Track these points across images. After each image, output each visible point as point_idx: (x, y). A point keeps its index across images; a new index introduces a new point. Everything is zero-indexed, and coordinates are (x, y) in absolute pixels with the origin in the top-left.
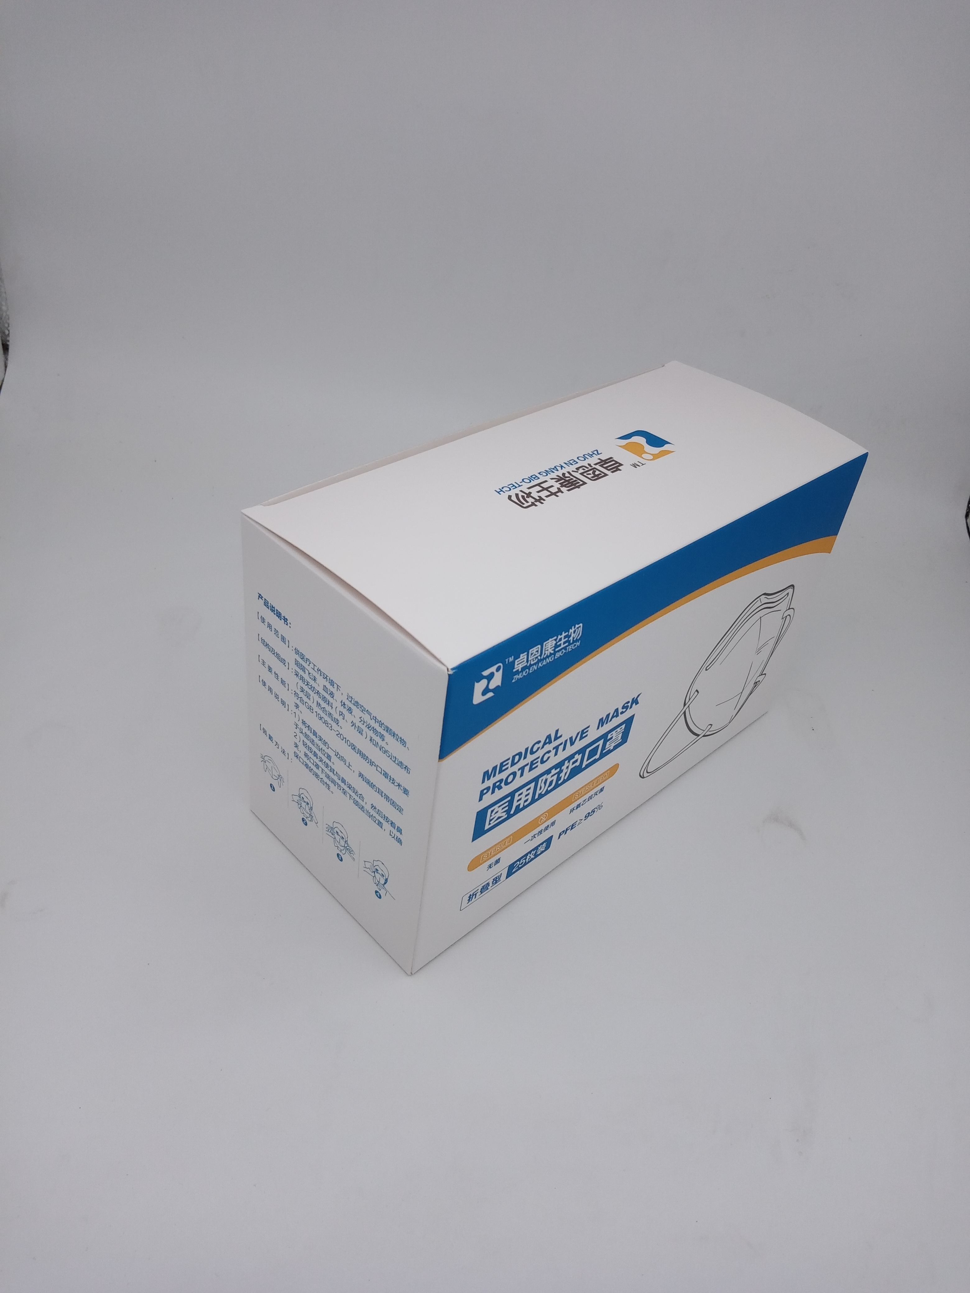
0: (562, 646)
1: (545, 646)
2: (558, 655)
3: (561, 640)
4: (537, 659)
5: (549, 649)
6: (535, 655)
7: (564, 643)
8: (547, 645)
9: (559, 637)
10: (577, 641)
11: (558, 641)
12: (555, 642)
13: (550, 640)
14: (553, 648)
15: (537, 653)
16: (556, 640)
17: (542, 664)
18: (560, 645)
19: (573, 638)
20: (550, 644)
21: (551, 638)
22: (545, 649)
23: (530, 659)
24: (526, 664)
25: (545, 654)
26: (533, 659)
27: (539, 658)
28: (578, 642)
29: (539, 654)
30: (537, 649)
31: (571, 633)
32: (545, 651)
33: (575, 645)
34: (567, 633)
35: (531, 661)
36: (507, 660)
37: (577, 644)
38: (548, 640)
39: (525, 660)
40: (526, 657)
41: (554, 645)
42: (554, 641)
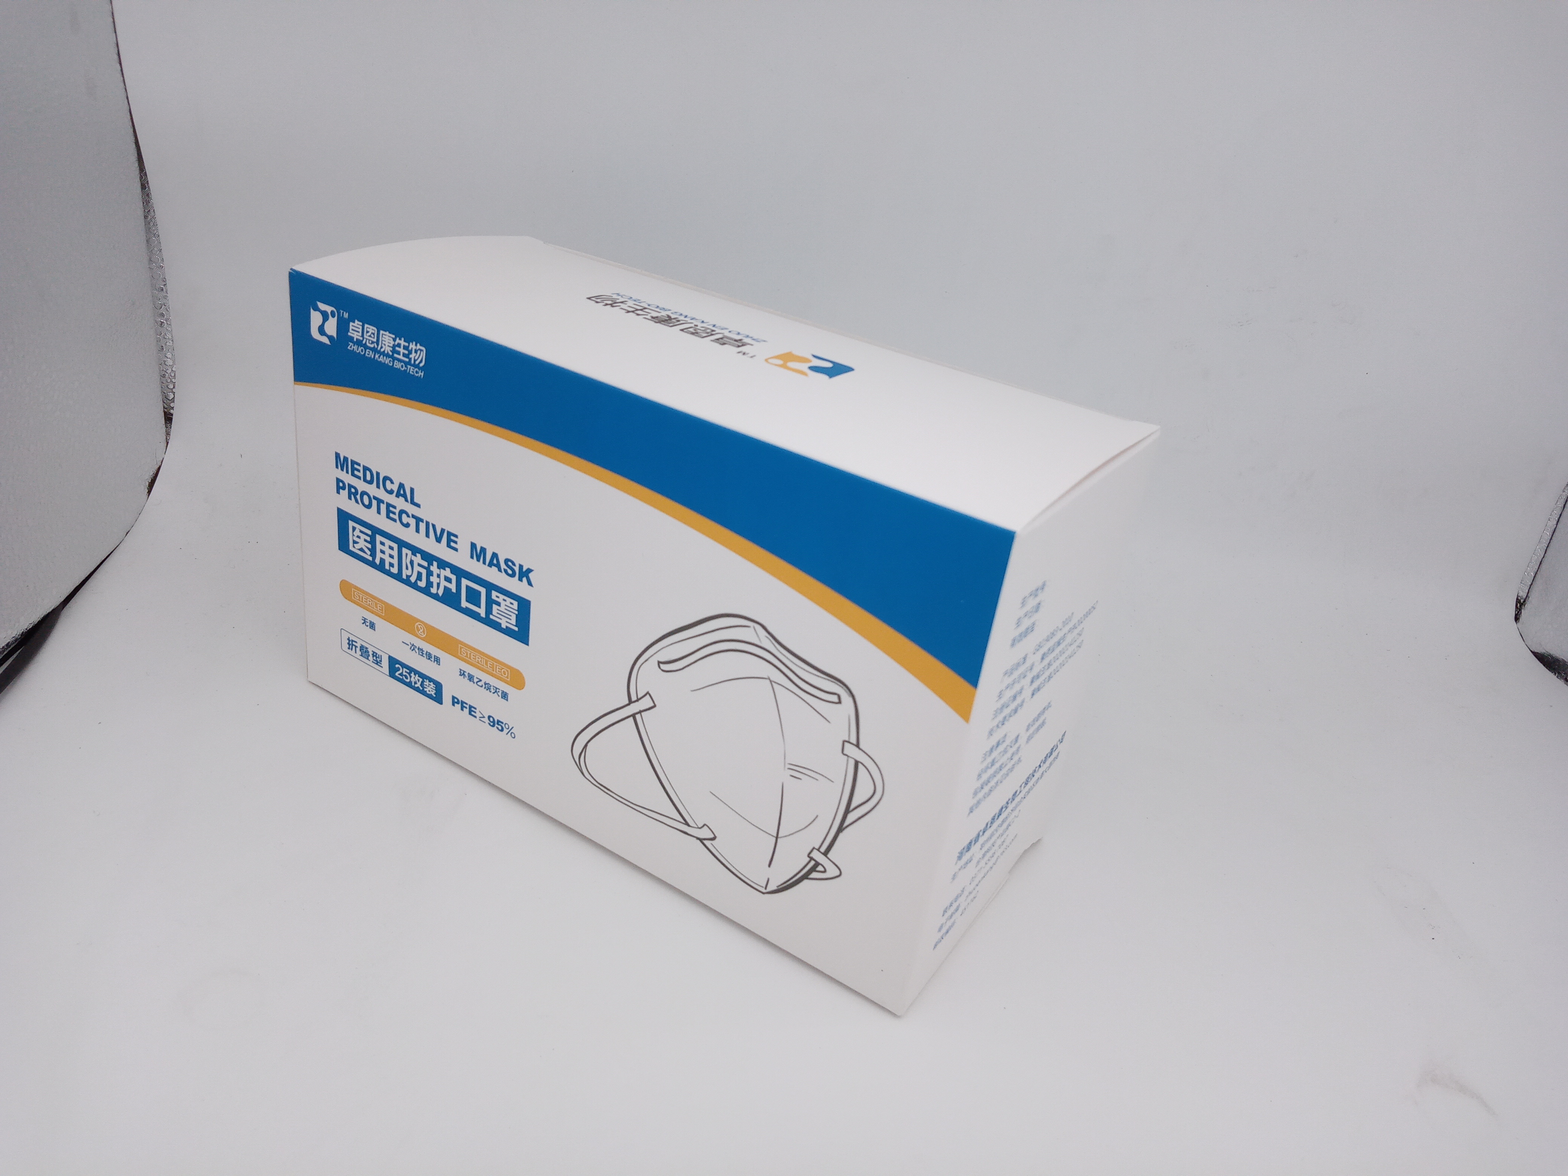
0: (401, 357)
1: (382, 336)
2: (398, 365)
3: (399, 345)
4: (372, 346)
5: (387, 344)
6: (370, 336)
7: (404, 355)
8: (384, 336)
9: (398, 341)
10: (417, 366)
11: (396, 343)
12: (392, 343)
13: (387, 333)
14: (391, 349)
15: (372, 336)
16: (394, 340)
17: (379, 357)
18: (399, 353)
19: (415, 361)
20: (387, 340)
21: (389, 333)
22: (382, 340)
23: (365, 336)
24: (361, 338)
25: (382, 347)
26: (369, 340)
27: (376, 346)
28: (421, 372)
29: (375, 340)
30: (373, 332)
31: (412, 348)
32: (382, 343)
33: (417, 372)
34: (407, 344)
35: (367, 339)
36: (342, 311)
37: (420, 373)
38: (386, 331)
39: (360, 330)
40: (361, 327)
41: (391, 345)
42: (392, 339)
